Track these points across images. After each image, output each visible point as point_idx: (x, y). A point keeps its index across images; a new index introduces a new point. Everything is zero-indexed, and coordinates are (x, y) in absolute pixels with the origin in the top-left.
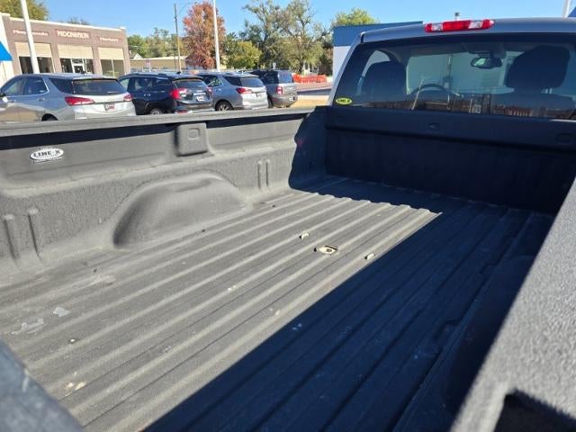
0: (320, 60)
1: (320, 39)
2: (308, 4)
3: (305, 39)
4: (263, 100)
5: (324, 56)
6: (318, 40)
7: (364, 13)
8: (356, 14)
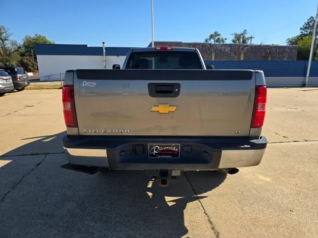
0: (20, 62)
1: (17, 51)
2: (4, 29)
3: (5, 50)
4: (11, 84)
5: (21, 60)
6: (16, 51)
7: (43, 37)
8: (38, 38)
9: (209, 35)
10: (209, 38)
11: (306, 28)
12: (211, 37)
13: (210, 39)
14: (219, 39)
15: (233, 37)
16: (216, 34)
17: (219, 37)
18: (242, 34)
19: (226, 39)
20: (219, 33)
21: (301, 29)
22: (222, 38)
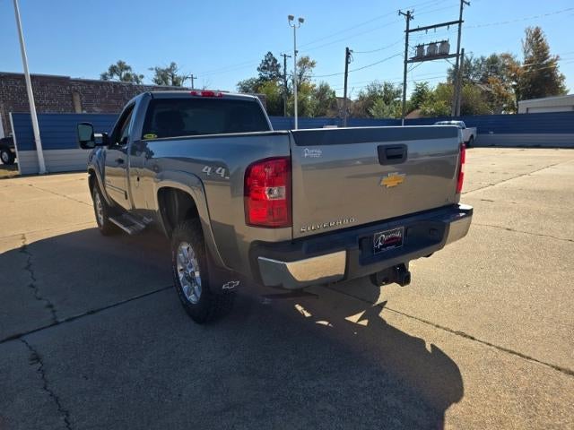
9: (109, 66)
10: (108, 71)
11: (264, 68)
12: (113, 70)
13: (112, 75)
14: (128, 75)
15: (153, 75)
16: (122, 67)
17: (129, 72)
18: (170, 70)
19: (142, 77)
20: (127, 64)
21: (258, 69)
22: (134, 74)
